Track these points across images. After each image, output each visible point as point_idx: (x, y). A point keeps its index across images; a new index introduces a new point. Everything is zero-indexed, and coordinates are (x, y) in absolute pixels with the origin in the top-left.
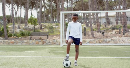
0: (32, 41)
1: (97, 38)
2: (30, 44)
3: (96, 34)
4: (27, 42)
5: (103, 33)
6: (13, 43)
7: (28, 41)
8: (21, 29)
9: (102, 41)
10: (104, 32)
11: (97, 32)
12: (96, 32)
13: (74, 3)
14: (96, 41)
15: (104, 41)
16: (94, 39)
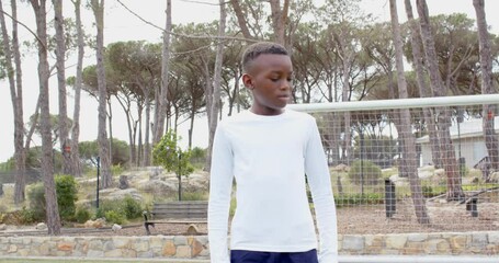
0: (150, 241)
1: (442, 229)
2: (138, 254)
3: (442, 209)
4: (127, 247)
5: (472, 205)
6: (68, 250)
7: (131, 241)
8: (133, 189)
9: (462, 242)
10: (475, 201)
11: (449, 201)
12: (444, 201)
13: (359, 83)
14: (434, 242)
15: (475, 241)
16: (425, 235)
